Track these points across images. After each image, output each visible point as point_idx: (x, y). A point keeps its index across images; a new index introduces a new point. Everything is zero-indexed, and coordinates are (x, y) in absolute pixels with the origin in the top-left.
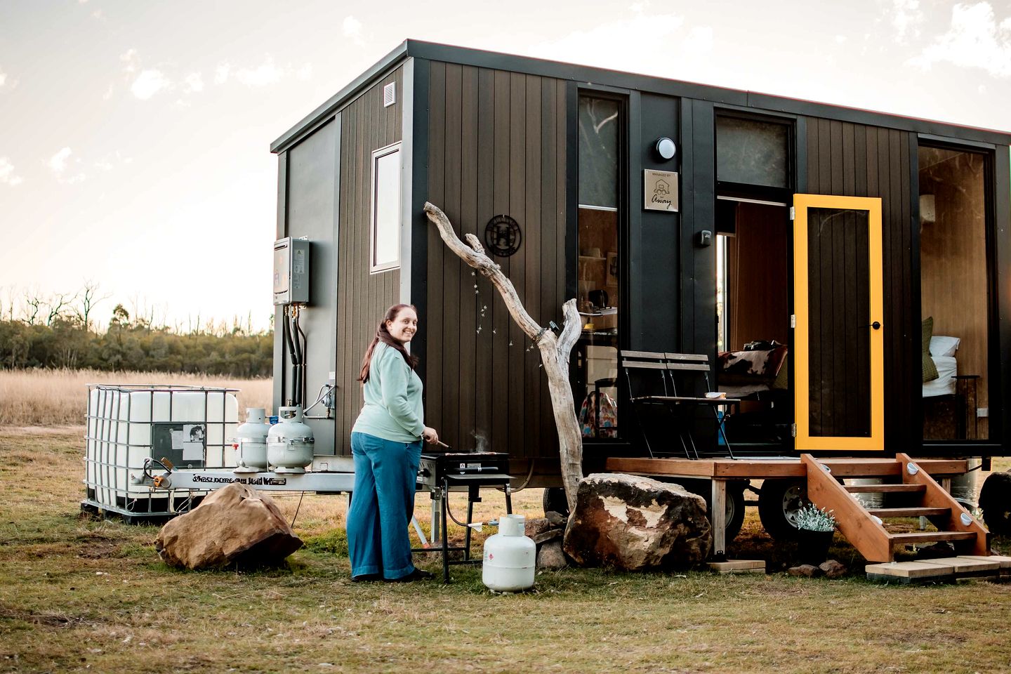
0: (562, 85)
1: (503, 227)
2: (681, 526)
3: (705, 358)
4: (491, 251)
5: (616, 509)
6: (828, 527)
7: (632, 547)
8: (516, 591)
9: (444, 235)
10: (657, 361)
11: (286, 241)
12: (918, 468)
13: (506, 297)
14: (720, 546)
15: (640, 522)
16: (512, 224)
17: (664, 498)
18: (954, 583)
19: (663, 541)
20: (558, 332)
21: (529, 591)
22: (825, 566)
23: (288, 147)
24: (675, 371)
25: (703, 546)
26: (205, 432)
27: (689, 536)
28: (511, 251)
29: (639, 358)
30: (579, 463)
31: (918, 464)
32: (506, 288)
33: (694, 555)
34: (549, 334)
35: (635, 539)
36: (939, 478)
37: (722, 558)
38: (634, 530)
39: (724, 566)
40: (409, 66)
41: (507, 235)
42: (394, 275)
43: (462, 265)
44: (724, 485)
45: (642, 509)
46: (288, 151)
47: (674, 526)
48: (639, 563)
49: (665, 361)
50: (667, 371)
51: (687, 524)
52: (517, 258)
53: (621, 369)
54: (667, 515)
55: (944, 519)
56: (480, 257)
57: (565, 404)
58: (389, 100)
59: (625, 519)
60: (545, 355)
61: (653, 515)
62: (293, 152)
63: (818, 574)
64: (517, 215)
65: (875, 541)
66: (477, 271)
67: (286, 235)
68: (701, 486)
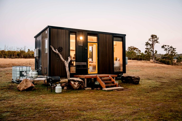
0: (68, 31)
1: (60, 48)
2: (80, 84)
3: (86, 63)
4: (59, 51)
6: (98, 84)
7: (74, 87)
8: (59, 93)
9: (53, 49)
10: (80, 64)
11: (36, 49)
12: (110, 76)
13: (60, 57)
14: (86, 86)
15: (75, 84)
16: (62, 48)
17: (78, 81)
18: (113, 91)
19: (78, 86)
20: (67, 61)
21: (61, 93)
22: (98, 89)
24: (82, 65)
25: (83, 86)
26: (27, 72)
27: (82, 85)
28: (62, 51)
30: (69, 76)
31: (111, 76)
32: (60, 56)
33: (82, 88)
34: (66, 61)
35: (75, 86)
36: (113, 78)
37: (86, 88)
38: (74, 85)
39: (86, 89)
40: (48, 29)
41: (61, 49)
42: (47, 53)
43: (55, 53)
44: (86, 79)
45: (75, 83)
46: (36, 38)
47: (79, 84)
48: (75, 89)
49: (81, 64)
50: (81, 65)
51: (81, 84)
52: (62, 52)
53: (76, 65)
54: (78, 83)
55: (113, 83)
56: (57, 52)
57: (68, 70)
58: (46, 33)
59: (73, 84)
60: (65, 64)
61: (77, 83)
62: (37, 38)
63: (97, 90)
64: (62, 47)
65: (104, 86)
66: (57, 54)
67: (36, 48)
68: (83, 79)
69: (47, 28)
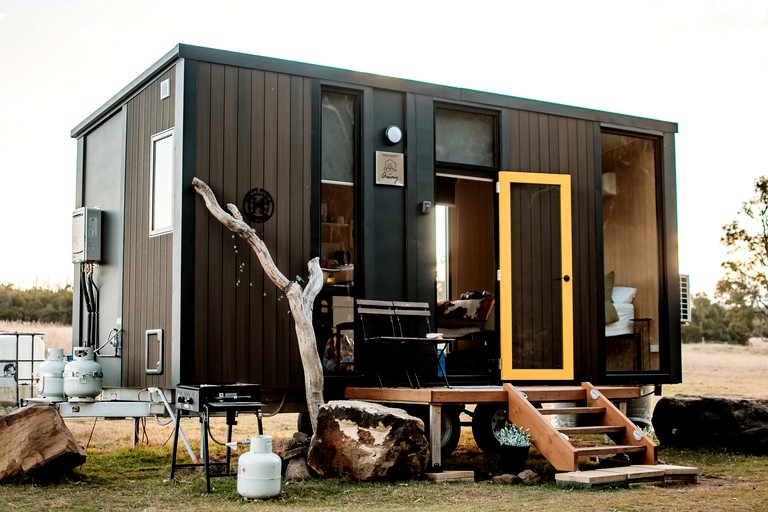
0: (308, 82)
1: (259, 198)
2: (403, 444)
3: (426, 305)
4: (248, 218)
5: (349, 430)
6: (525, 443)
7: (363, 461)
8: (265, 499)
9: (209, 204)
10: (386, 308)
11: (82, 210)
12: (599, 394)
13: (260, 255)
14: (437, 459)
15: (370, 441)
16: (266, 196)
17: (388, 420)
18: (627, 487)
19: (388, 456)
20: (303, 285)
21: (275, 498)
22: (522, 475)
23: (85, 132)
24: (401, 316)
25: (422, 460)
26: (16, 369)
27: (410, 451)
28: (266, 218)
29: (371, 306)
30: (321, 392)
31: (599, 390)
32: (261, 249)
33: (415, 467)
34: (296, 286)
35: (365, 454)
36: (617, 402)
37: (438, 469)
38: (364, 447)
39: (438, 475)
40: (180, 66)
41: (261, 205)
42: (168, 237)
43: (224, 230)
44: (439, 410)
45: (371, 430)
46: (85, 136)
47: (397, 444)
48: (369, 474)
49: (393, 308)
50: (395, 316)
51: (408, 441)
52: (270, 223)
53: (356, 315)
54: (392, 434)
55: (620, 436)
56: (240, 223)
57: (309, 344)
58: (164, 93)
59: (356, 438)
60: (292, 303)
61: (380, 435)
62: (89, 138)
63: (517, 482)
64: (270, 189)
65: (563, 454)
66: (236, 234)
67: (83, 205)
68: (420, 410)
69: (175, 59)
